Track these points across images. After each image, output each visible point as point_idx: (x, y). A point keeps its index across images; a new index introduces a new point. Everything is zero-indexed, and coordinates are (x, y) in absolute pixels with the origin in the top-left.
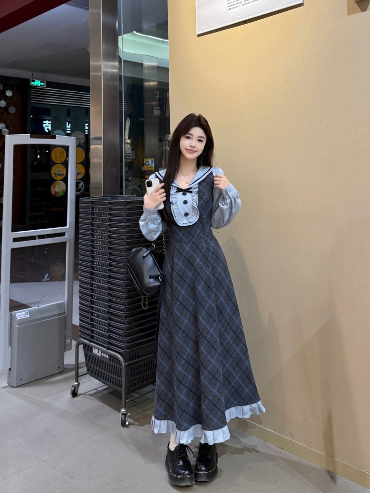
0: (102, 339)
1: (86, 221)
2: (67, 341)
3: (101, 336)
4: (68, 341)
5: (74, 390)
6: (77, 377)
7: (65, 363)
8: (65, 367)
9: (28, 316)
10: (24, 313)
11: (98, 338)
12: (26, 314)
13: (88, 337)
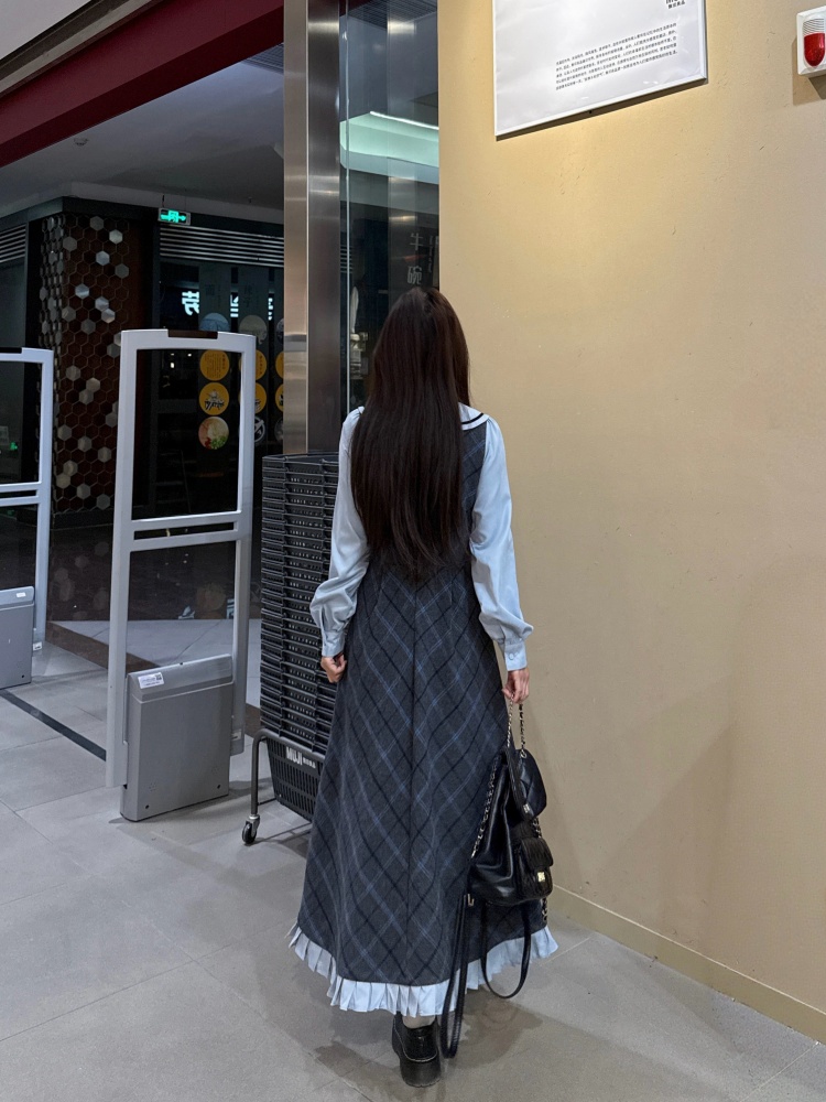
0: (303, 731)
1: (276, 501)
2: (235, 735)
3: (302, 725)
4: (238, 734)
5: (250, 830)
6: (255, 806)
7: (232, 778)
8: (231, 786)
9: (162, 682)
10: (152, 676)
11: (297, 728)
12: (159, 678)
13: (278, 727)
